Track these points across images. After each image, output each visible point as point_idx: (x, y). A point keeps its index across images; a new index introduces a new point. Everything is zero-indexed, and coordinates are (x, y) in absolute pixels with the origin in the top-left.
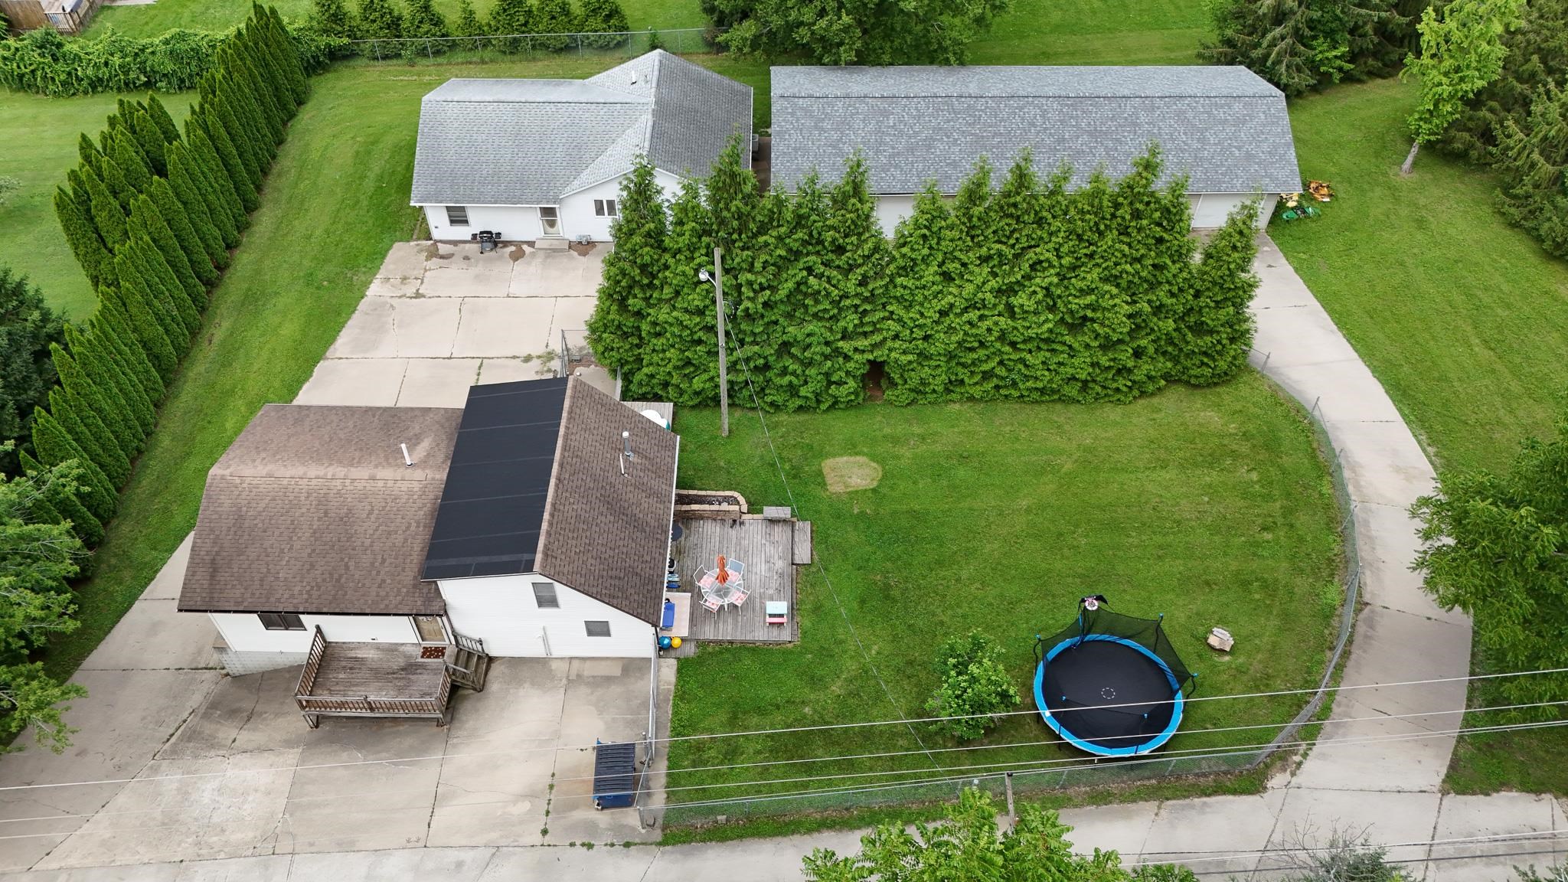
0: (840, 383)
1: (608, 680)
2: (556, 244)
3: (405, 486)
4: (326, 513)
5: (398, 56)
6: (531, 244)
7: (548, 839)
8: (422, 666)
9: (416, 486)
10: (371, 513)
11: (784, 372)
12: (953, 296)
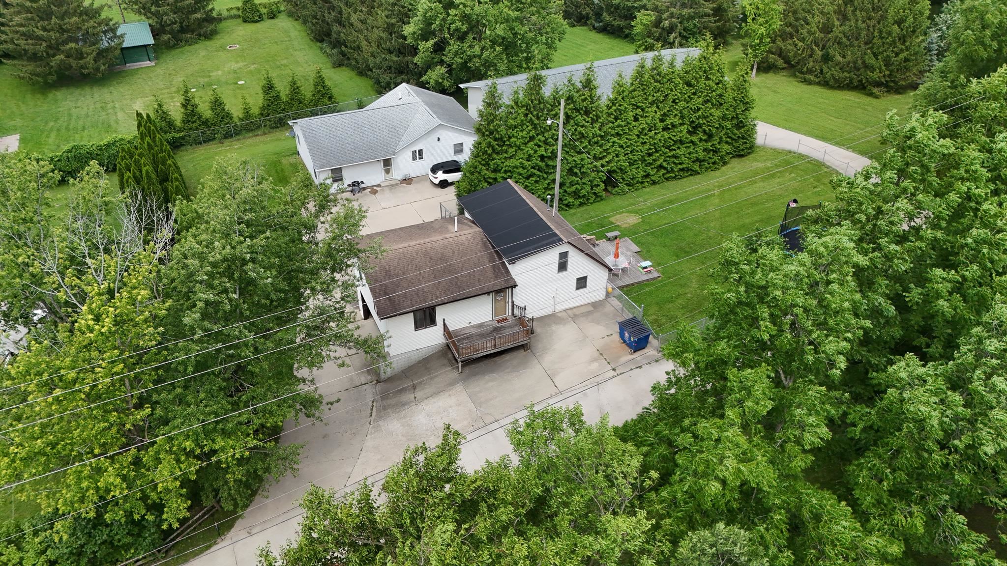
0: (597, 186)
1: (590, 312)
2: (392, 182)
3: (463, 238)
4: (431, 258)
5: (214, 139)
6: (379, 186)
7: (618, 372)
8: (501, 327)
9: (469, 237)
10: (453, 253)
11: (571, 184)
12: (643, 123)
